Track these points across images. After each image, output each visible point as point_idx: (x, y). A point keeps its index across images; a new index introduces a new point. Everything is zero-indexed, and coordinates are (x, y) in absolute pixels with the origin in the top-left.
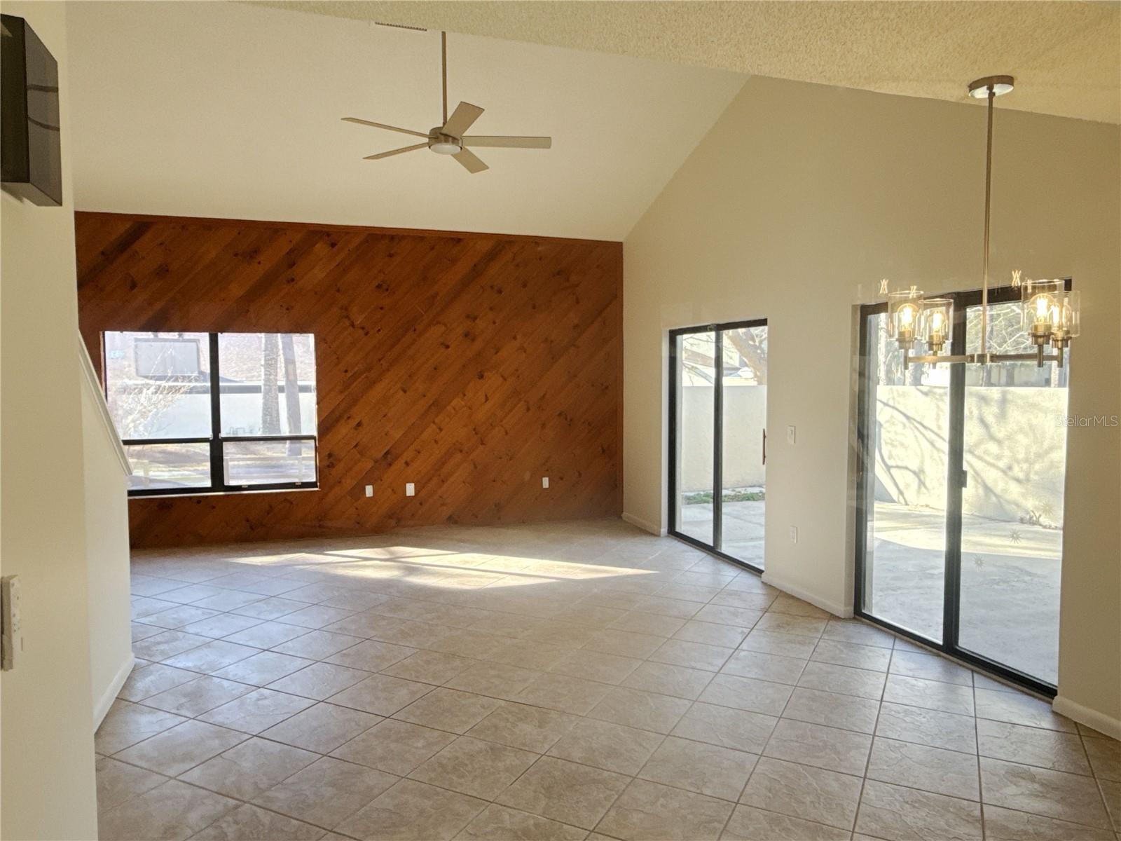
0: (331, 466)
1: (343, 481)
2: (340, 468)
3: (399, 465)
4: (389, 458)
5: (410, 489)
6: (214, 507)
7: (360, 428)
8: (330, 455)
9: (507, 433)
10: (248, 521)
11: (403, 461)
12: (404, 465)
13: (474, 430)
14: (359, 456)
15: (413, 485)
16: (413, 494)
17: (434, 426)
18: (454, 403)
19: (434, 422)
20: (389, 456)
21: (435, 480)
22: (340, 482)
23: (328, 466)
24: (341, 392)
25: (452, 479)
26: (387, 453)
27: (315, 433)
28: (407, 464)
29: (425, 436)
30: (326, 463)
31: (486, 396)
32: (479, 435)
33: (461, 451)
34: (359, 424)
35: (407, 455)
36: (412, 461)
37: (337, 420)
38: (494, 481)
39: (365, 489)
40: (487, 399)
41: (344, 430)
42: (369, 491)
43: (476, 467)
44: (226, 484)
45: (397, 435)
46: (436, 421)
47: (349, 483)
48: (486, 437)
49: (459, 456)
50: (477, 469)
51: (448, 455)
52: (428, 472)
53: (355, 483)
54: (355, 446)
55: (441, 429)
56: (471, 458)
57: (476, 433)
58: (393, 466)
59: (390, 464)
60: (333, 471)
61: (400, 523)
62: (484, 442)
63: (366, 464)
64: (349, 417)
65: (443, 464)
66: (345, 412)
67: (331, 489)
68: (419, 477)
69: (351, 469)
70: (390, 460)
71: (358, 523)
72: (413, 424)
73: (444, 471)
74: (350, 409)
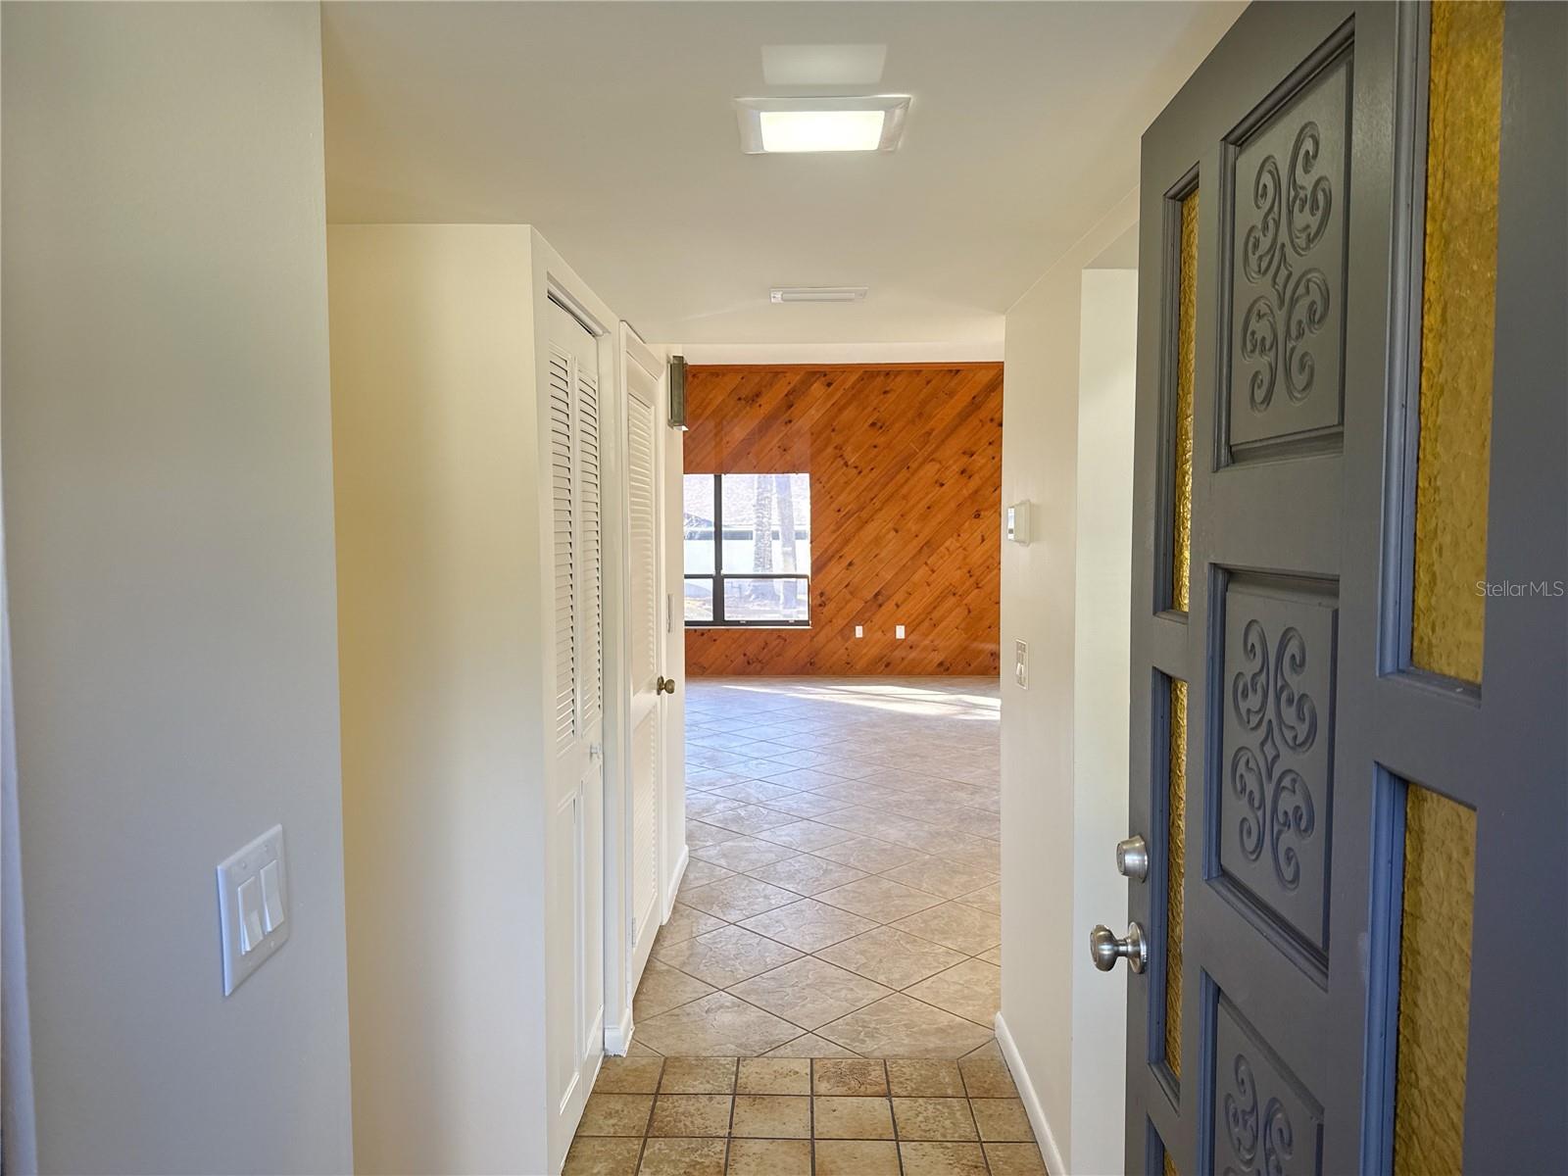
0: (822, 605)
1: (834, 621)
2: (831, 607)
3: (890, 606)
4: (878, 600)
5: (900, 632)
6: (715, 640)
7: (851, 568)
8: (822, 594)
10: (745, 655)
11: (894, 603)
12: (895, 607)
13: (969, 572)
14: (849, 597)
15: (903, 627)
16: (903, 637)
17: (927, 568)
18: (947, 544)
19: (926, 563)
20: (880, 597)
21: (926, 624)
22: (831, 622)
23: (820, 605)
24: (834, 532)
25: (944, 623)
26: (877, 595)
27: (808, 572)
28: (898, 606)
29: (916, 578)
30: (818, 601)
31: (983, 536)
32: (974, 578)
33: (954, 594)
34: (850, 564)
35: (897, 598)
36: (902, 603)
37: (830, 560)
38: (990, 627)
39: (855, 630)
40: (983, 540)
41: (835, 569)
42: (859, 632)
43: (969, 612)
44: (726, 619)
45: (888, 575)
46: (929, 562)
47: (840, 622)
48: (982, 580)
49: (952, 600)
50: (971, 615)
51: (941, 598)
52: (919, 614)
53: (845, 623)
54: (846, 586)
55: (933, 571)
56: (965, 602)
57: (971, 576)
58: (883, 607)
59: (880, 606)
60: (825, 610)
61: (891, 666)
62: (980, 585)
63: (857, 605)
64: (841, 557)
65: (935, 608)
66: (837, 552)
67: (823, 627)
68: (909, 620)
69: (841, 609)
70: (880, 602)
71: (848, 663)
72: (904, 565)
73: (936, 615)
74: (841, 549)
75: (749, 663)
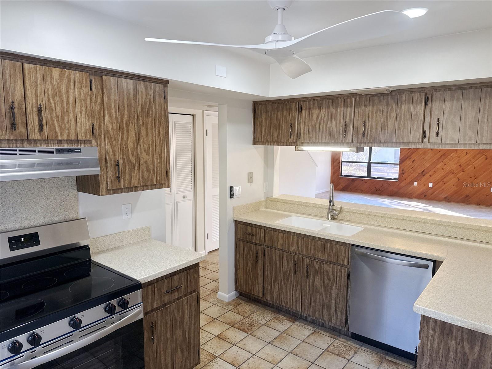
0: (403, 174)
1: (407, 179)
2: (406, 174)
3: (427, 176)
4: (423, 173)
5: (431, 185)
6: (366, 183)
7: (414, 162)
8: (403, 170)
9: (475, 168)
10: (375, 188)
11: (429, 175)
13: (460, 165)
14: (413, 171)
15: (432, 183)
16: (432, 187)
18: (452, 155)
19: (443, 162)
20: (424, 172)
21: (441, 183)
22: (405, 180)
23: (402, 174)
25: (448, 183)
27: (399, 163)
28: (430, 176)
29: (438, 166)
30: (402, 172)
31: (467, 152)
32: (462, 168)
33: (453, 173)
34: (414, 161)
35: (430, 173)
36: (432, 175)
37: (407, 159)
39: (414, 183)
40: (467, 154)
41: (408, 163)
42: (416, 184)
43: (459, 180)
44: (371, 176)
45: (427, 165)
46: (444, 161)
47: (408, 180)
48: (465, 169)
49: (452, 175)
50: (460, 181)
51: (448, 174)
52: (438, 180)
53: (410, 180)
54: (412, 168)
55: (445, 165)
56: (457, 176)
57: (460, 167)
58: (425, 176)
59: (424, 175)
60: (403, 176)
61: (426, 197)
62: (464, 171)
63: (415, 175)
64: (410, 158)
65: (445, 177)
66: (409, 156)
67: (402, 181)
68: (435, 181)
69: (410, 175)
70: (424, 174)
71: (411, 194)
72: (434, 162)
73: (445, 180)
74: (411, 155)
75: (376, 191)
